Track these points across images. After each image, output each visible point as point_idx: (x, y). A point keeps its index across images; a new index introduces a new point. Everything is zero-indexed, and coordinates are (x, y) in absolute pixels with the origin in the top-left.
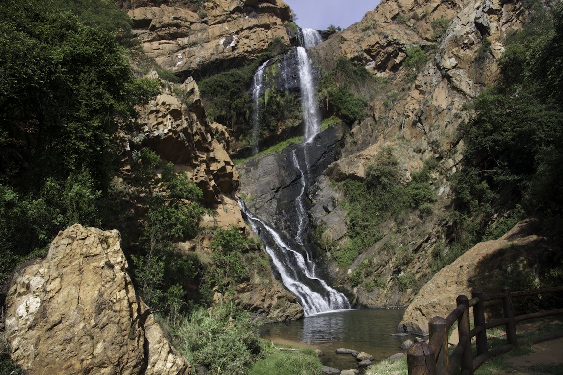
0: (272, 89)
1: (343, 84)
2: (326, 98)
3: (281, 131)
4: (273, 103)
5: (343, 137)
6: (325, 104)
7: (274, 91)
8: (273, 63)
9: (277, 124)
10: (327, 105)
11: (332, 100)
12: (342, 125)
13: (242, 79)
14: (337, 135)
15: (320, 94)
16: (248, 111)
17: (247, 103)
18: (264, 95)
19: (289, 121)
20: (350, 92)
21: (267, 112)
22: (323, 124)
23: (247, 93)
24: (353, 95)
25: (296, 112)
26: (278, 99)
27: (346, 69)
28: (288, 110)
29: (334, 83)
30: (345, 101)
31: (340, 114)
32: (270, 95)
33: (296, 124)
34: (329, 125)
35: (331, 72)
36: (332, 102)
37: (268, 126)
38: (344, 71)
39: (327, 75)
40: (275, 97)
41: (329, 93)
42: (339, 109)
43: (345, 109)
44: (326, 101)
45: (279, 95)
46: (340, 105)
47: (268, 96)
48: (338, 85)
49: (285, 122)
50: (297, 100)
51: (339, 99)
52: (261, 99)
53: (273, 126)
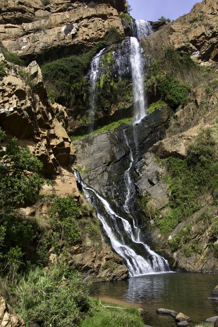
0: (107, 75)
1: (170, 72)
2: (154, 84)
3: (113, 112)
4: (107, 87)
5: (168, 119)
6: (153, 89)
7: (108, 76)
8: (109, 51)
9: (110, 106)
10: (155, 90)
11: (159, 86)
12: (168, 108)
13: (80, 65)
14: (163, 117)
15: (149, 80)
16: (85, 94)
17: (85, 87)
18: (100, 80)
19: (121, 104)
20: (176, 79)
21: (102, 96)
22: (151, 108)
23: (85, 78)
24: (178, 82)
25: (127, 96)
26: (112, 84)
27: (173, 58)
28: (120, 94)
29: (162, 70)
30: (171, 88)
31: (166, 99)
32: (105, 80)
33: (126, 107)
34: (156, 108)
35: (159, 61)
36: (159, 88)
37: (103, 108)
38: (171, 60)
39: (156, 63)
40: (110, 82)
41: (157, 80)
42: (165, 95)
43: (170, 94)
44: (154, 87)
45: (112, 80)
46: (166, 91)
47: (103, 81)
48: (165, 73)
49: (118, 104)
50: (129, 85)
51: (166, 85)
52: (97, 83)
53: (107, 108)
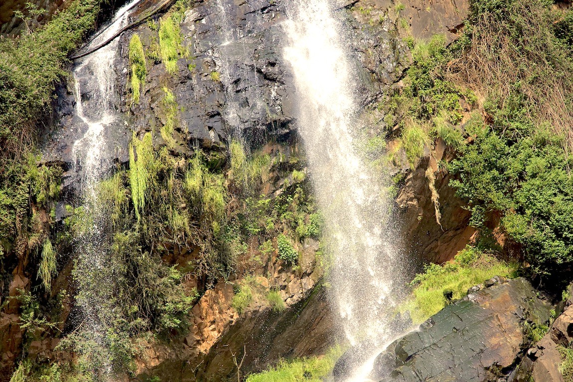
0: (164, 134)
1: (504, 92)
2: (424, 163)
3: (215, 335)
4: (171, 201)
5: (524, 348)
6: (423, 192)
7: (173, 144)
9: (196, 302)
10: (435, 196)
11: (456, 176)
12: (516, 288)
13: (11, 94)
14: (494, 341)
15: (397, 146)
16: (48, 248)
18: (126, 165)
19: (252, 284)
20: (543, 129)
21: (146, 248)
22: (420, 292)
23: (43, 158)
24: (559, 144)
25: (285, 240)
26: (193, 182)
27: (518, 19)
28: (244, 231)
29: (463, 89)
30: (521, 177)
31: (501, 241)
32: (158, 165)
34: (449, 295)
35: (442, 38)
36: (457, 183)
37: (154, 316)
39: (426, 54)
40: (181, 175)
41: (438, 139)
42: (494, 217)
43: (521, 211)
44: (426, 180)
45: (196, 162)
46: (497, 197)
47: (147, 167)
48: (482, 101)
49: (236, 290)
50: (287, 182)
51: (491, 166)
52: (113, 184)
53: (178, 314)
